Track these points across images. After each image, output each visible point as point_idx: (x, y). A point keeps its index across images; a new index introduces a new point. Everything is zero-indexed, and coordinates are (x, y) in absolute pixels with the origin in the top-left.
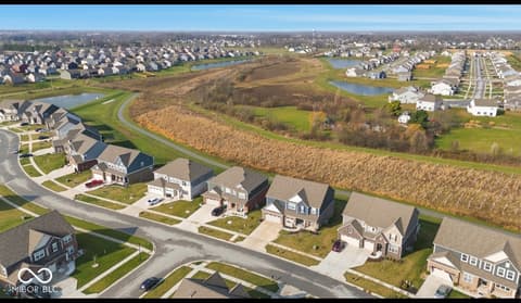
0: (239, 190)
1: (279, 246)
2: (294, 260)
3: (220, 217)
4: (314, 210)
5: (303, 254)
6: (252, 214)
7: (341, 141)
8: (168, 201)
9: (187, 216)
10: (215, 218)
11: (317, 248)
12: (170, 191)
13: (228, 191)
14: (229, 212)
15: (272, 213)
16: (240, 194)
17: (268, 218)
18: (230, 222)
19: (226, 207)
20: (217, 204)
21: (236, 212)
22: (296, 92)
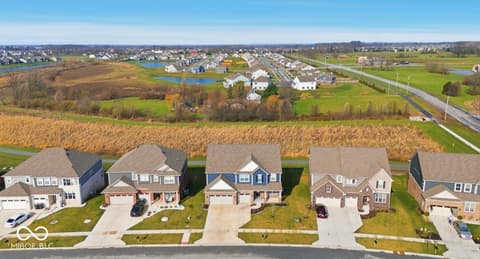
0: (165, 173)
1: (255, 231)
2: (287, 242)
3: (145, 216)
4: (273, 176)
5: (291, 231)
6: (188, 201)
7: (211, 119)
8: (41, 214)
9: (90, 228)
10: (139, 220)
11: (300, 220)
12: (43, 199)
13: (145, 178)
14: (154, 208)
15: (221, 193)
16: (167, 178)
17: (214, 201)
18: (164, 219)
19: (144, 201)
20: (130, 201)
21: (164, 204)
22: (127, 86)
